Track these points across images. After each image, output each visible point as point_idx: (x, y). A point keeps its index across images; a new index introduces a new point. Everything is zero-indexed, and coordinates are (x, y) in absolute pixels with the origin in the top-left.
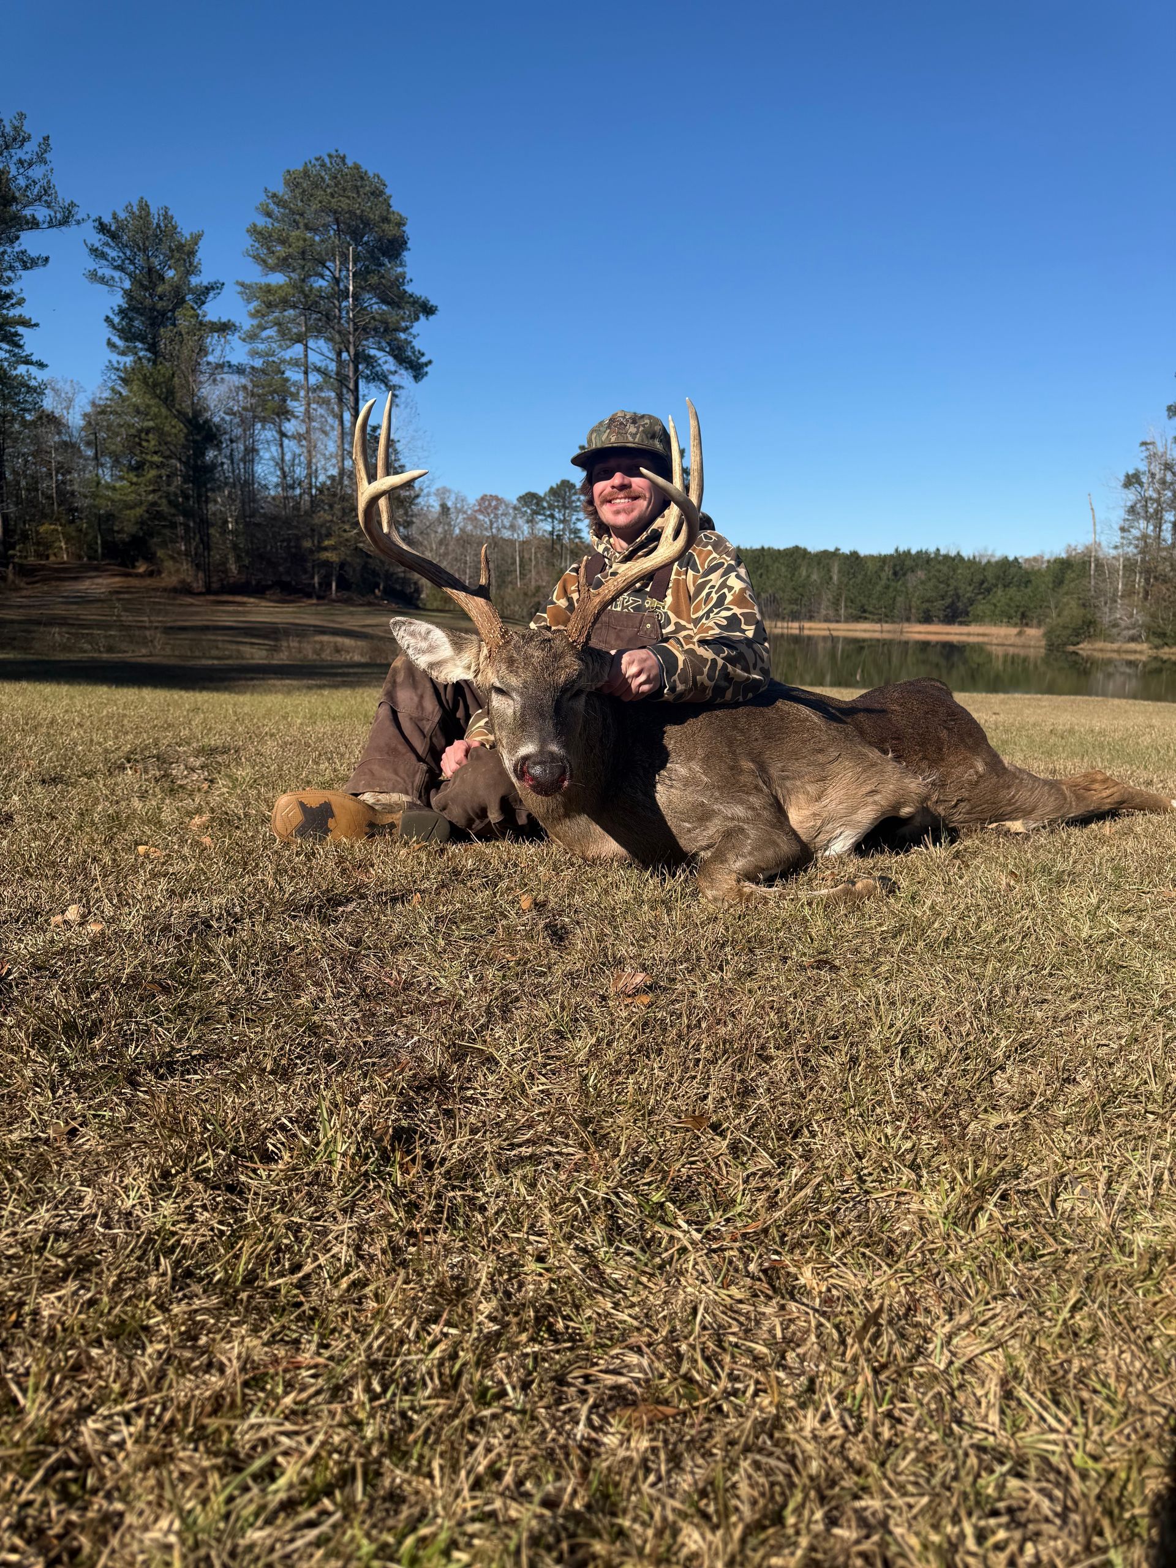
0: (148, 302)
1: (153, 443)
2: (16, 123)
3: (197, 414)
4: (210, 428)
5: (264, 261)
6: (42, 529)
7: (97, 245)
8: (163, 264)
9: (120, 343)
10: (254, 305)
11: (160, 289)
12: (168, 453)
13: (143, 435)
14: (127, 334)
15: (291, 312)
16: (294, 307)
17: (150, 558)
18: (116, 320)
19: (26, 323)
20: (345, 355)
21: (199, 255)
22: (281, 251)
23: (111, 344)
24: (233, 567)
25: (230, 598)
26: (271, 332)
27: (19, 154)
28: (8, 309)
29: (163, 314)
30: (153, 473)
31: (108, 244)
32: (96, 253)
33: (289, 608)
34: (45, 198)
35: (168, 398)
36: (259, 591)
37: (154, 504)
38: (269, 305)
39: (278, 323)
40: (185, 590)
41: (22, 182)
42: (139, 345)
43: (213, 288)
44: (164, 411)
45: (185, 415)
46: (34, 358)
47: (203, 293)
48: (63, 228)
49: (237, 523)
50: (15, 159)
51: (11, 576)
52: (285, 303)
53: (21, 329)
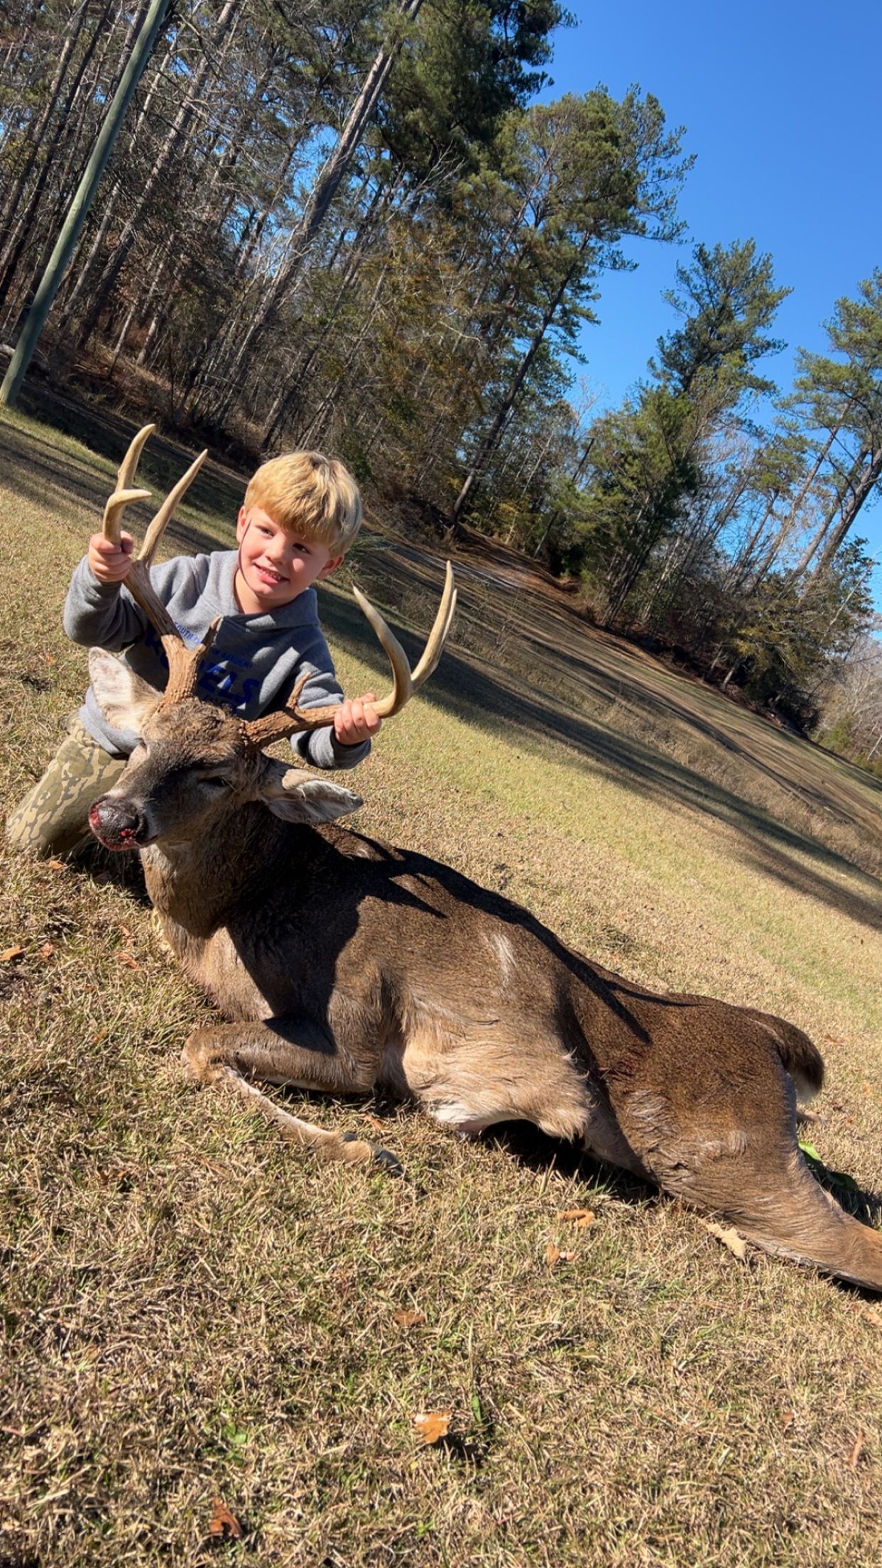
0: (705, 337)
1: (635, 468)
2: (674, 135)
3: (689, 457)
4: (694, 476)
5: (837, 337)
6: (503, 506)
7: (687, 268)
8: (739, 306)
9: (659, 366)
10: (804, 376)
11: (722, 329)
12: (643, 484)
13: (630, 458)
14: (671, 360)
15: (835, 396)
16: (842, 391)
17: (575, 574)
18: (668, 343)
19: (589, 317)
20: (868, 458)
21: (777, 310)
22: (859, 332)
23: (651, 364)
24: (644, 615)
25: (623, 644)
26: (808, 409)
27: (661, 163)
28: (582, 299)
29: (713, 354)
30: (621, 496)
31: (696, 271)
32: (683, 276)
33: (675, 680)
34: (662, 210)
35: (671, 432)
36: (654, 648)
37: (606, 525)
38: (817, 381)
39: (818, 402)
40: (588, 618)
41: (651, 190)
42: (676, 374)
43: (774, 345)
44: (662, 445)
45: (679, 454)
46: (580, 352)
47: (762, 346)
48: (664, 243)
49: (672, 576)
50: (655, 168)
51: (448, 537)
52: (835, 385)
53: (582, 321)
